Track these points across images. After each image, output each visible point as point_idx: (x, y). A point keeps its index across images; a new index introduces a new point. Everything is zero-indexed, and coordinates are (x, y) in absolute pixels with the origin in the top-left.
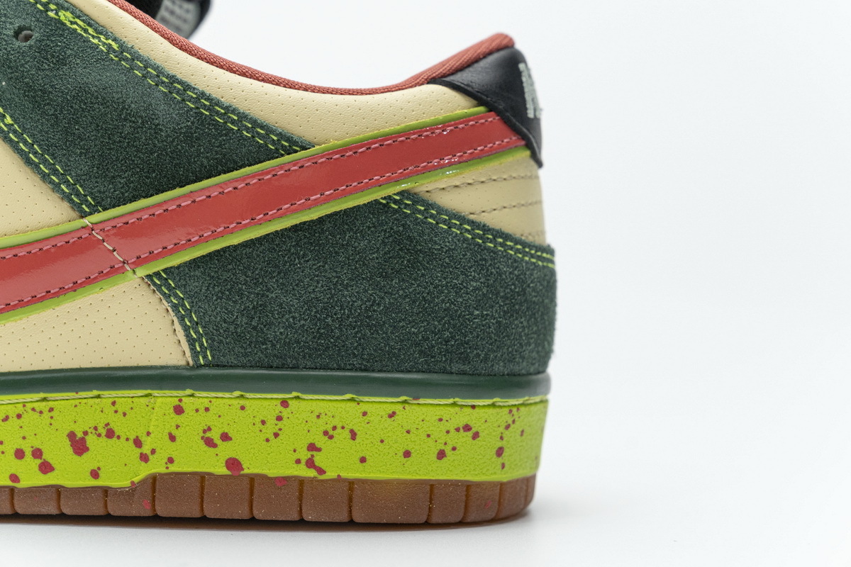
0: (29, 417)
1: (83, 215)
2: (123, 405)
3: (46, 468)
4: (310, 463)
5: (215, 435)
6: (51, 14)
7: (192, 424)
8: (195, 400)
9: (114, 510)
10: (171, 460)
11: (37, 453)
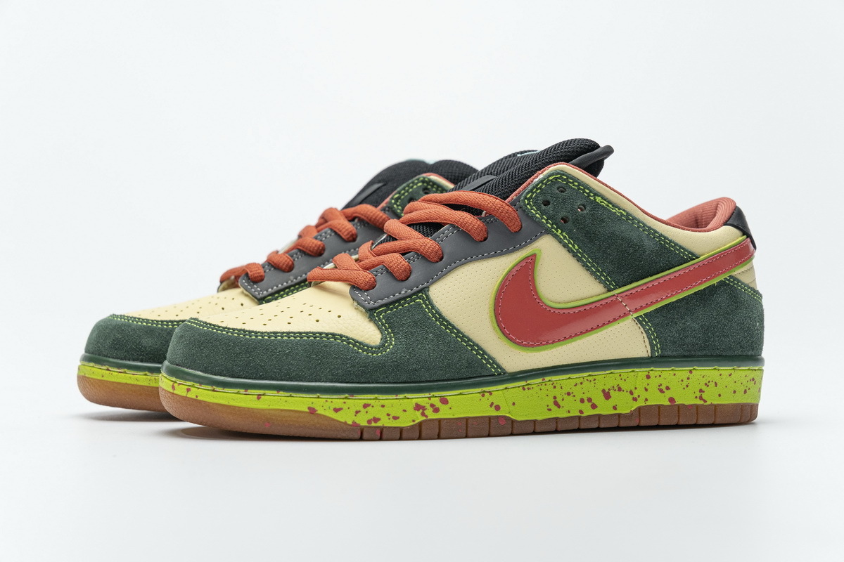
0: (586, 383)
1: (609, 290)
2: (624, 376)
3: (594, 406)
4: (701, 398)
5: (663, 387)
6: (592, 198)
7: (654, 383)
8: (656, 371)
9: (622, 424)
10: (646, 400)
11: (590, 400)
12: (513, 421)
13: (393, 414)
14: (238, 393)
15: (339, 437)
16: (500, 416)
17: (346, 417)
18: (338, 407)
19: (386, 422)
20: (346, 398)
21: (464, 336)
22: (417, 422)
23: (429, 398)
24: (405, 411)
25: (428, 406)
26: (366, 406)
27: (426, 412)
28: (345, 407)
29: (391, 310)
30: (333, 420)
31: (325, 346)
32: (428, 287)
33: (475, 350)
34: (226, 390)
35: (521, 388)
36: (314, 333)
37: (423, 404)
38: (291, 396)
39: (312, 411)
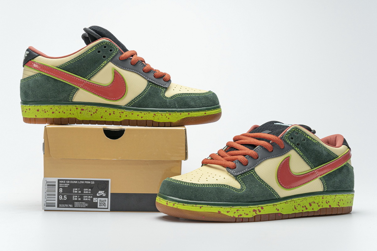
0: (304, 201)
1: (312, 169)
2: (315, 198)
3: (307, 209)
4: (338, 205)
5: (327, 202)
6: (306, 137)
7: (325, 200)
8: (325, 196)
9: (315, 215)
10: (322, 206)
11: (305, 206)
12: (283, 215)
13: (246, 213)
14: (193, 206)
15: (228, 221)
16: (279, 213)
17: (231, 214)
18: (228, 211)
19: (244, 216)
20: (231, 208)
21: (268, 185)
22: (254, 216)
23: (258, 207)
24: (250, 212)
25: (257, 210)
26: (237, 210)
27: (257, 212)
28: (231, 211)
29: (243, 176)
30: (227, 215)
31: (223, 189)
32: (254, 168)
33: (271, 190)
34: (188, 205)
35: (285, 203)
36: (217, 185)
37: (256, 209)
38: (212, 207)
39: (219, 212)
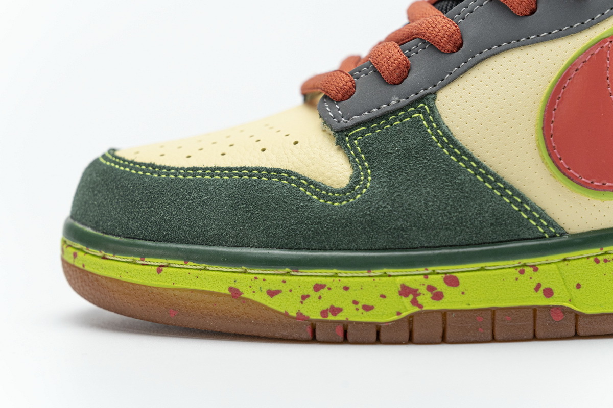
12: (577, 315)
13: (362, 302)
14: (134, 263)
15: (278, 335)
16: (553, 307)
17: (288, 305)
18: (273, 289)
19: (350, 314)
20: (288, 274)
21: (488, 172)
22: (404, 314)
23: (426, 276)
24: (383, 296)
25: (423, 289)
26: (318, 287)
27: (420, 299)
28: (284, 288)
29: (373, 131)
30: (267, 308)
31: (262, 190)
32: (435, 93)
33: (507, 196)
34: (117, 257)
35: (592, 259)
36: (250, 170)
37: (413, 286)
38: (205, 269)
39: (235, 293)
